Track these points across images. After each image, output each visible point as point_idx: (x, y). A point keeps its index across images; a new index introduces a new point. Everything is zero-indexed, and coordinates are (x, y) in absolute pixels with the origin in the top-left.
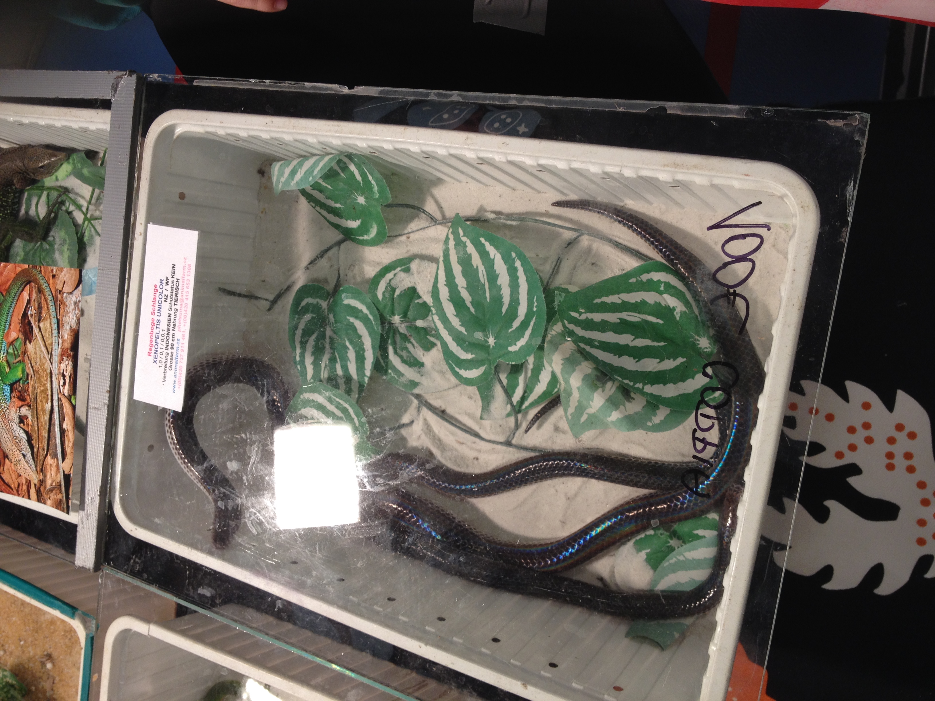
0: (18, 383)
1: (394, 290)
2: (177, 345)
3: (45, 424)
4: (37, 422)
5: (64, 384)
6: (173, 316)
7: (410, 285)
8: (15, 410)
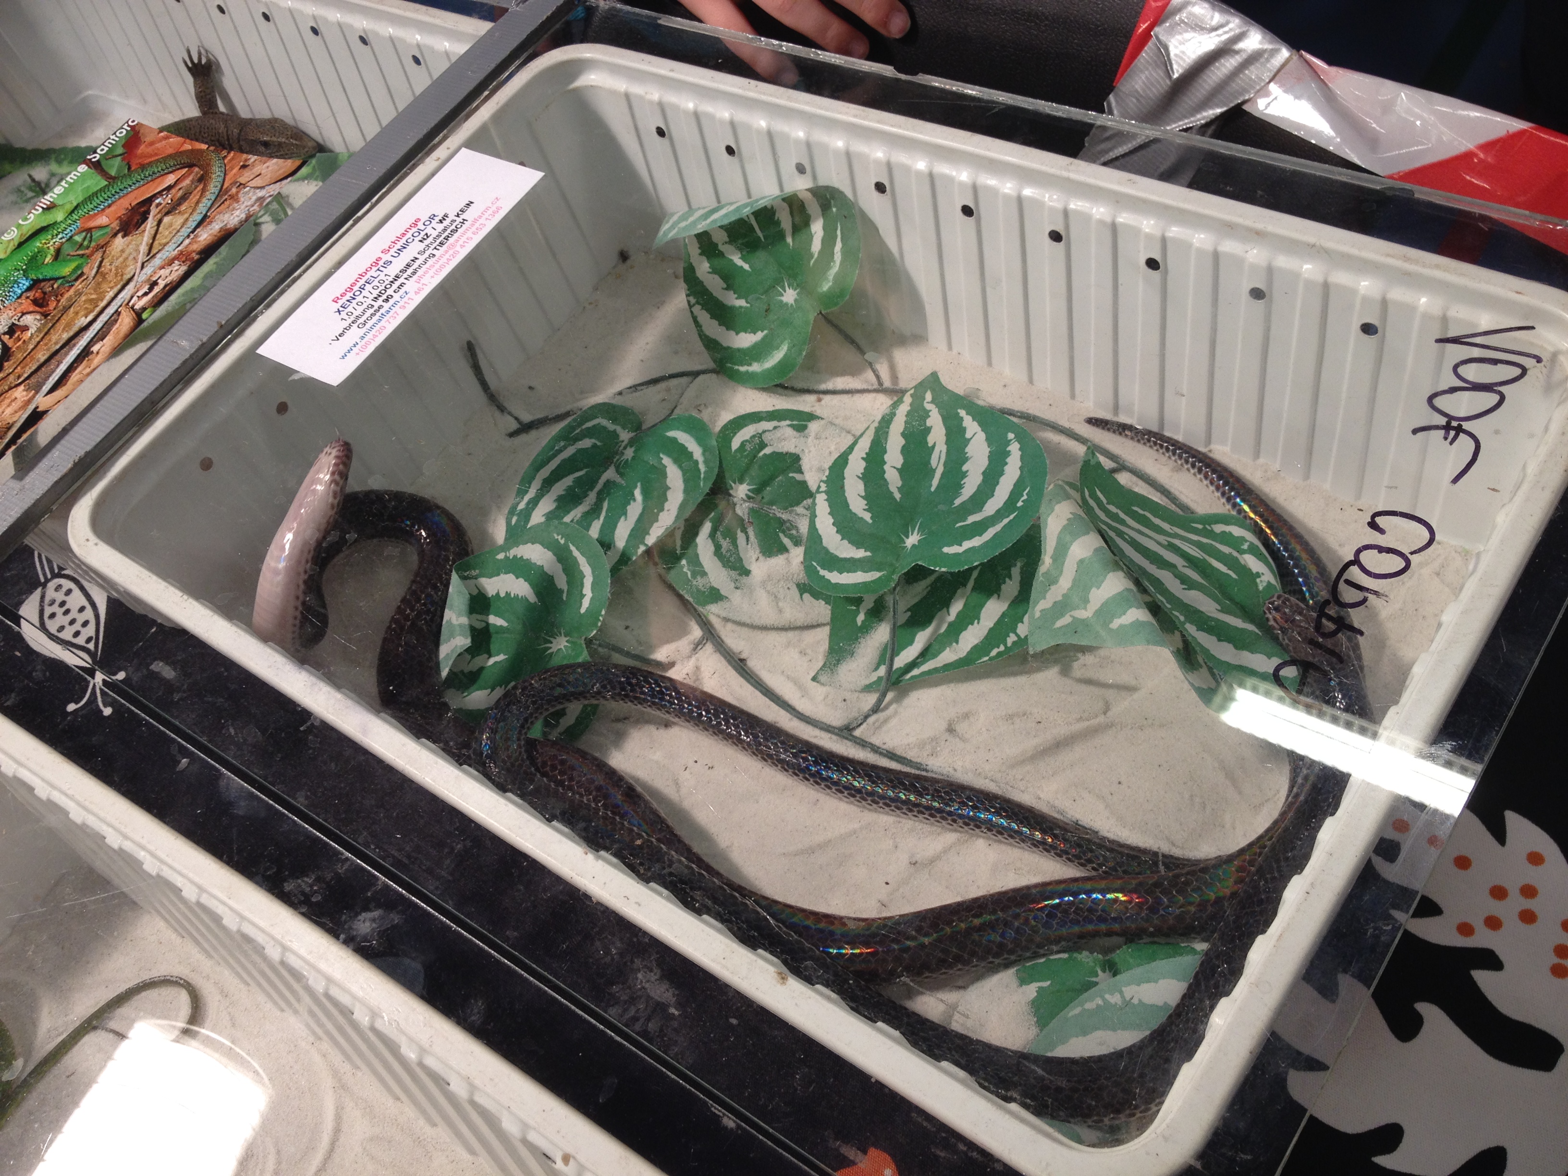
0: (52, 282)
1: (763, 445)
2: (399, 299)
3: (56, 343)
4: (43, 338)
5: (146, 294)
6: (418, 262)
7: (792, 450)
8: (11, 315)
